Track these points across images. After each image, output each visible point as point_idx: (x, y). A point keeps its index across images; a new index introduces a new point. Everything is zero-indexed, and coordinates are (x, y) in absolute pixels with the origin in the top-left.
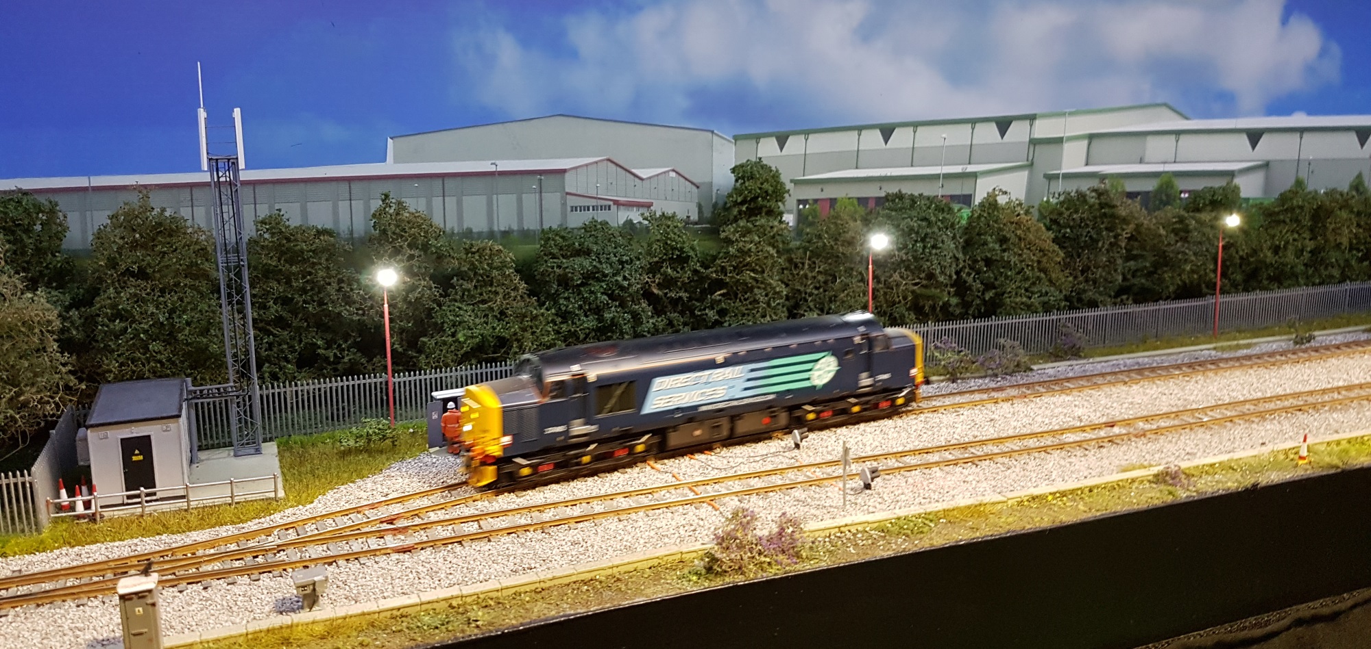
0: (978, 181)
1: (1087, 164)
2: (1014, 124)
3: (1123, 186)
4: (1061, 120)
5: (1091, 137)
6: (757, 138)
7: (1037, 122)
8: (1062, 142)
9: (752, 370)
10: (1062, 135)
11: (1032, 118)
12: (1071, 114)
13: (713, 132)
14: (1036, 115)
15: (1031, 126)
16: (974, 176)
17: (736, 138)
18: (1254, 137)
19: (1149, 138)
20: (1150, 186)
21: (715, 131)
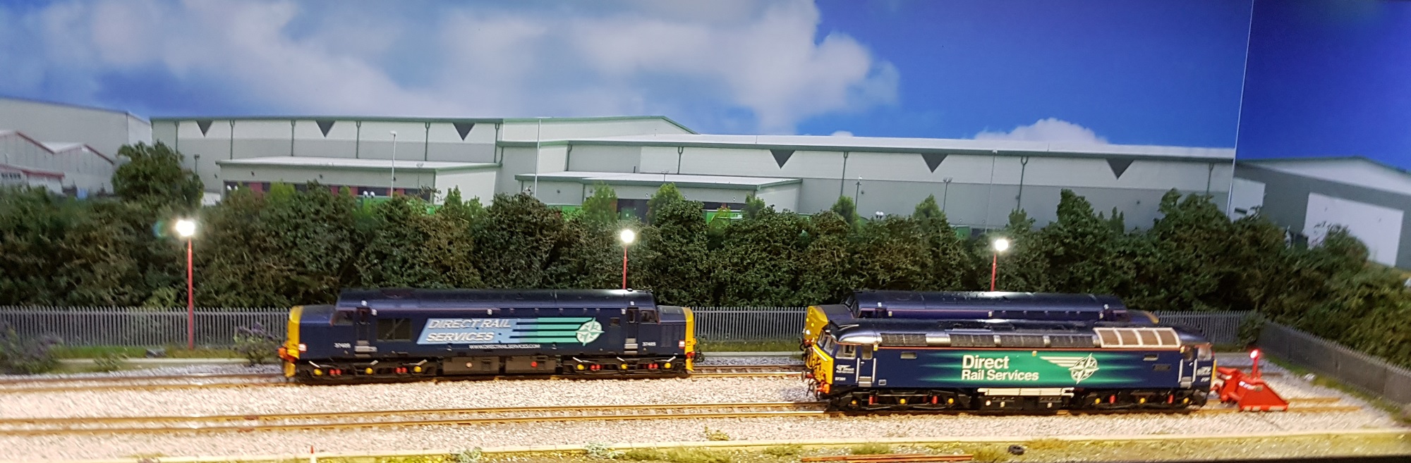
0: (437, 177)
1: (567, 170)
2: (475, 127)
3: (613, 193)
4: (535, 126)
5: (571, 145)
6: (176, 122)
7: (504, 127)
8: (536, 147)
9: (518, 324)
10: (536, 141)
11: (498, 123)
12: (543, 121)
13: (127, 114)
14: (502, 119)
15: (497, 130)
16: (433, 172)
17: (153, 121)
18: (782, 155)
19: (644, 149)
20: (648, 195)
21: (130, 113)
